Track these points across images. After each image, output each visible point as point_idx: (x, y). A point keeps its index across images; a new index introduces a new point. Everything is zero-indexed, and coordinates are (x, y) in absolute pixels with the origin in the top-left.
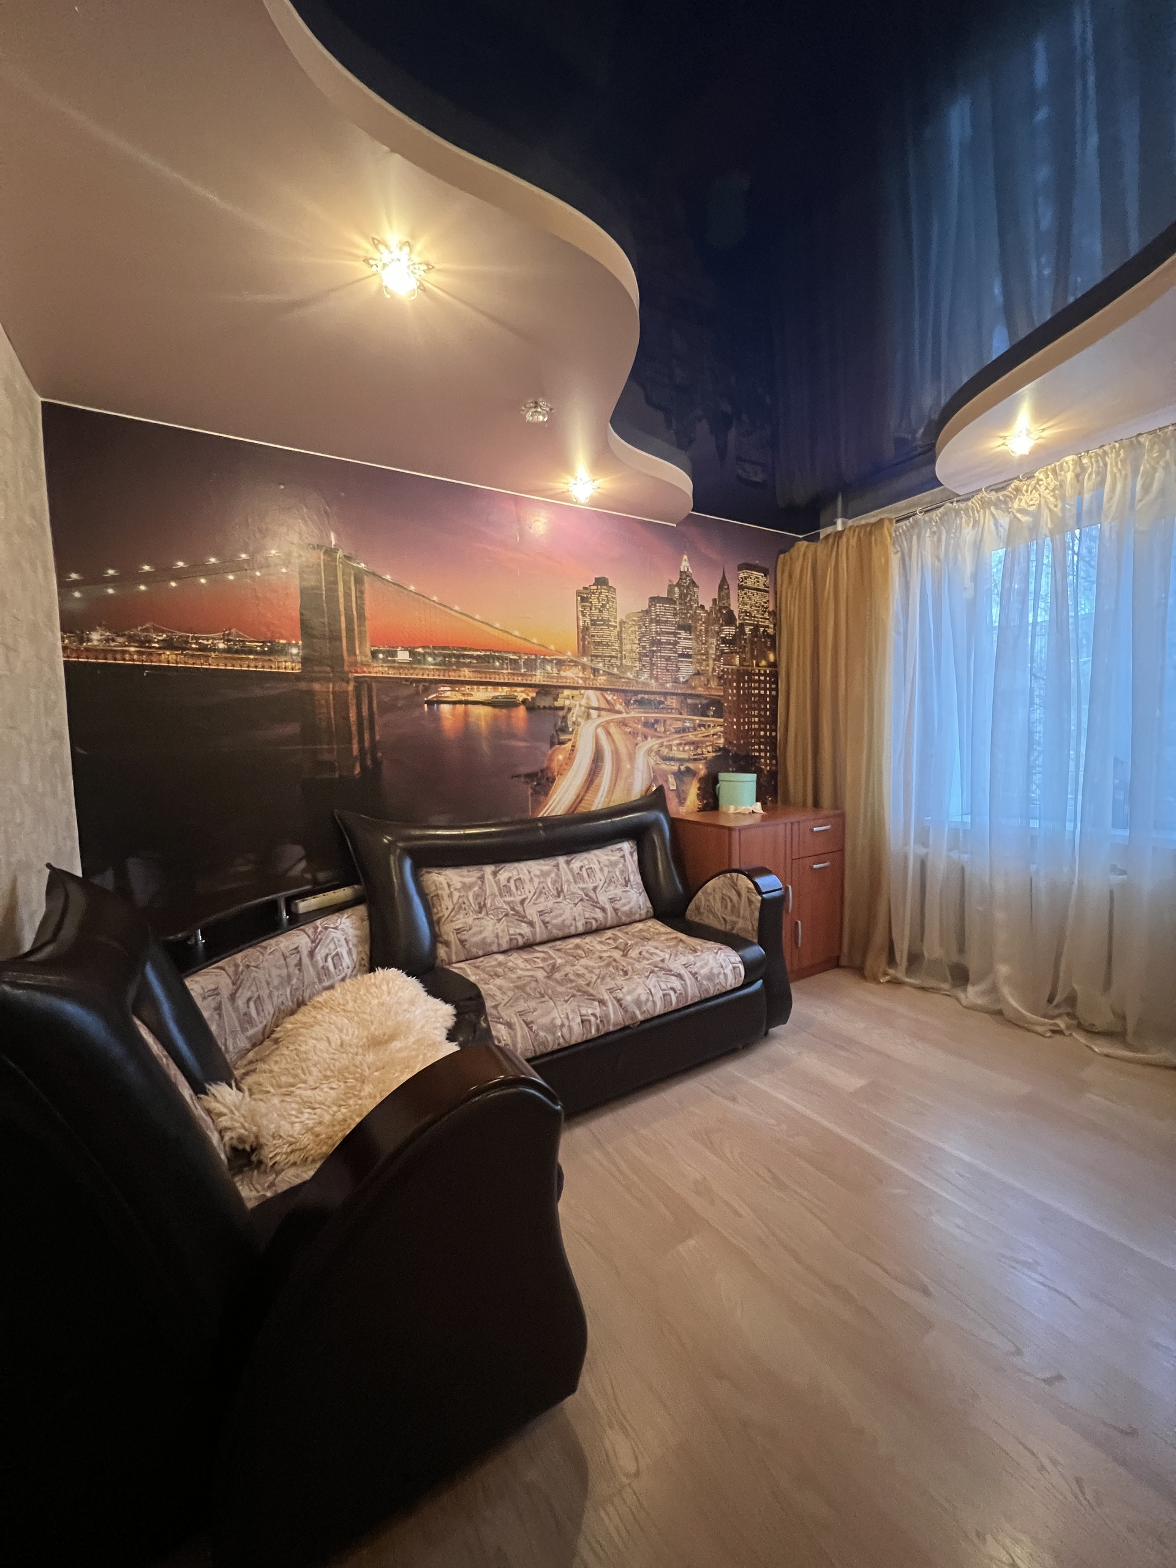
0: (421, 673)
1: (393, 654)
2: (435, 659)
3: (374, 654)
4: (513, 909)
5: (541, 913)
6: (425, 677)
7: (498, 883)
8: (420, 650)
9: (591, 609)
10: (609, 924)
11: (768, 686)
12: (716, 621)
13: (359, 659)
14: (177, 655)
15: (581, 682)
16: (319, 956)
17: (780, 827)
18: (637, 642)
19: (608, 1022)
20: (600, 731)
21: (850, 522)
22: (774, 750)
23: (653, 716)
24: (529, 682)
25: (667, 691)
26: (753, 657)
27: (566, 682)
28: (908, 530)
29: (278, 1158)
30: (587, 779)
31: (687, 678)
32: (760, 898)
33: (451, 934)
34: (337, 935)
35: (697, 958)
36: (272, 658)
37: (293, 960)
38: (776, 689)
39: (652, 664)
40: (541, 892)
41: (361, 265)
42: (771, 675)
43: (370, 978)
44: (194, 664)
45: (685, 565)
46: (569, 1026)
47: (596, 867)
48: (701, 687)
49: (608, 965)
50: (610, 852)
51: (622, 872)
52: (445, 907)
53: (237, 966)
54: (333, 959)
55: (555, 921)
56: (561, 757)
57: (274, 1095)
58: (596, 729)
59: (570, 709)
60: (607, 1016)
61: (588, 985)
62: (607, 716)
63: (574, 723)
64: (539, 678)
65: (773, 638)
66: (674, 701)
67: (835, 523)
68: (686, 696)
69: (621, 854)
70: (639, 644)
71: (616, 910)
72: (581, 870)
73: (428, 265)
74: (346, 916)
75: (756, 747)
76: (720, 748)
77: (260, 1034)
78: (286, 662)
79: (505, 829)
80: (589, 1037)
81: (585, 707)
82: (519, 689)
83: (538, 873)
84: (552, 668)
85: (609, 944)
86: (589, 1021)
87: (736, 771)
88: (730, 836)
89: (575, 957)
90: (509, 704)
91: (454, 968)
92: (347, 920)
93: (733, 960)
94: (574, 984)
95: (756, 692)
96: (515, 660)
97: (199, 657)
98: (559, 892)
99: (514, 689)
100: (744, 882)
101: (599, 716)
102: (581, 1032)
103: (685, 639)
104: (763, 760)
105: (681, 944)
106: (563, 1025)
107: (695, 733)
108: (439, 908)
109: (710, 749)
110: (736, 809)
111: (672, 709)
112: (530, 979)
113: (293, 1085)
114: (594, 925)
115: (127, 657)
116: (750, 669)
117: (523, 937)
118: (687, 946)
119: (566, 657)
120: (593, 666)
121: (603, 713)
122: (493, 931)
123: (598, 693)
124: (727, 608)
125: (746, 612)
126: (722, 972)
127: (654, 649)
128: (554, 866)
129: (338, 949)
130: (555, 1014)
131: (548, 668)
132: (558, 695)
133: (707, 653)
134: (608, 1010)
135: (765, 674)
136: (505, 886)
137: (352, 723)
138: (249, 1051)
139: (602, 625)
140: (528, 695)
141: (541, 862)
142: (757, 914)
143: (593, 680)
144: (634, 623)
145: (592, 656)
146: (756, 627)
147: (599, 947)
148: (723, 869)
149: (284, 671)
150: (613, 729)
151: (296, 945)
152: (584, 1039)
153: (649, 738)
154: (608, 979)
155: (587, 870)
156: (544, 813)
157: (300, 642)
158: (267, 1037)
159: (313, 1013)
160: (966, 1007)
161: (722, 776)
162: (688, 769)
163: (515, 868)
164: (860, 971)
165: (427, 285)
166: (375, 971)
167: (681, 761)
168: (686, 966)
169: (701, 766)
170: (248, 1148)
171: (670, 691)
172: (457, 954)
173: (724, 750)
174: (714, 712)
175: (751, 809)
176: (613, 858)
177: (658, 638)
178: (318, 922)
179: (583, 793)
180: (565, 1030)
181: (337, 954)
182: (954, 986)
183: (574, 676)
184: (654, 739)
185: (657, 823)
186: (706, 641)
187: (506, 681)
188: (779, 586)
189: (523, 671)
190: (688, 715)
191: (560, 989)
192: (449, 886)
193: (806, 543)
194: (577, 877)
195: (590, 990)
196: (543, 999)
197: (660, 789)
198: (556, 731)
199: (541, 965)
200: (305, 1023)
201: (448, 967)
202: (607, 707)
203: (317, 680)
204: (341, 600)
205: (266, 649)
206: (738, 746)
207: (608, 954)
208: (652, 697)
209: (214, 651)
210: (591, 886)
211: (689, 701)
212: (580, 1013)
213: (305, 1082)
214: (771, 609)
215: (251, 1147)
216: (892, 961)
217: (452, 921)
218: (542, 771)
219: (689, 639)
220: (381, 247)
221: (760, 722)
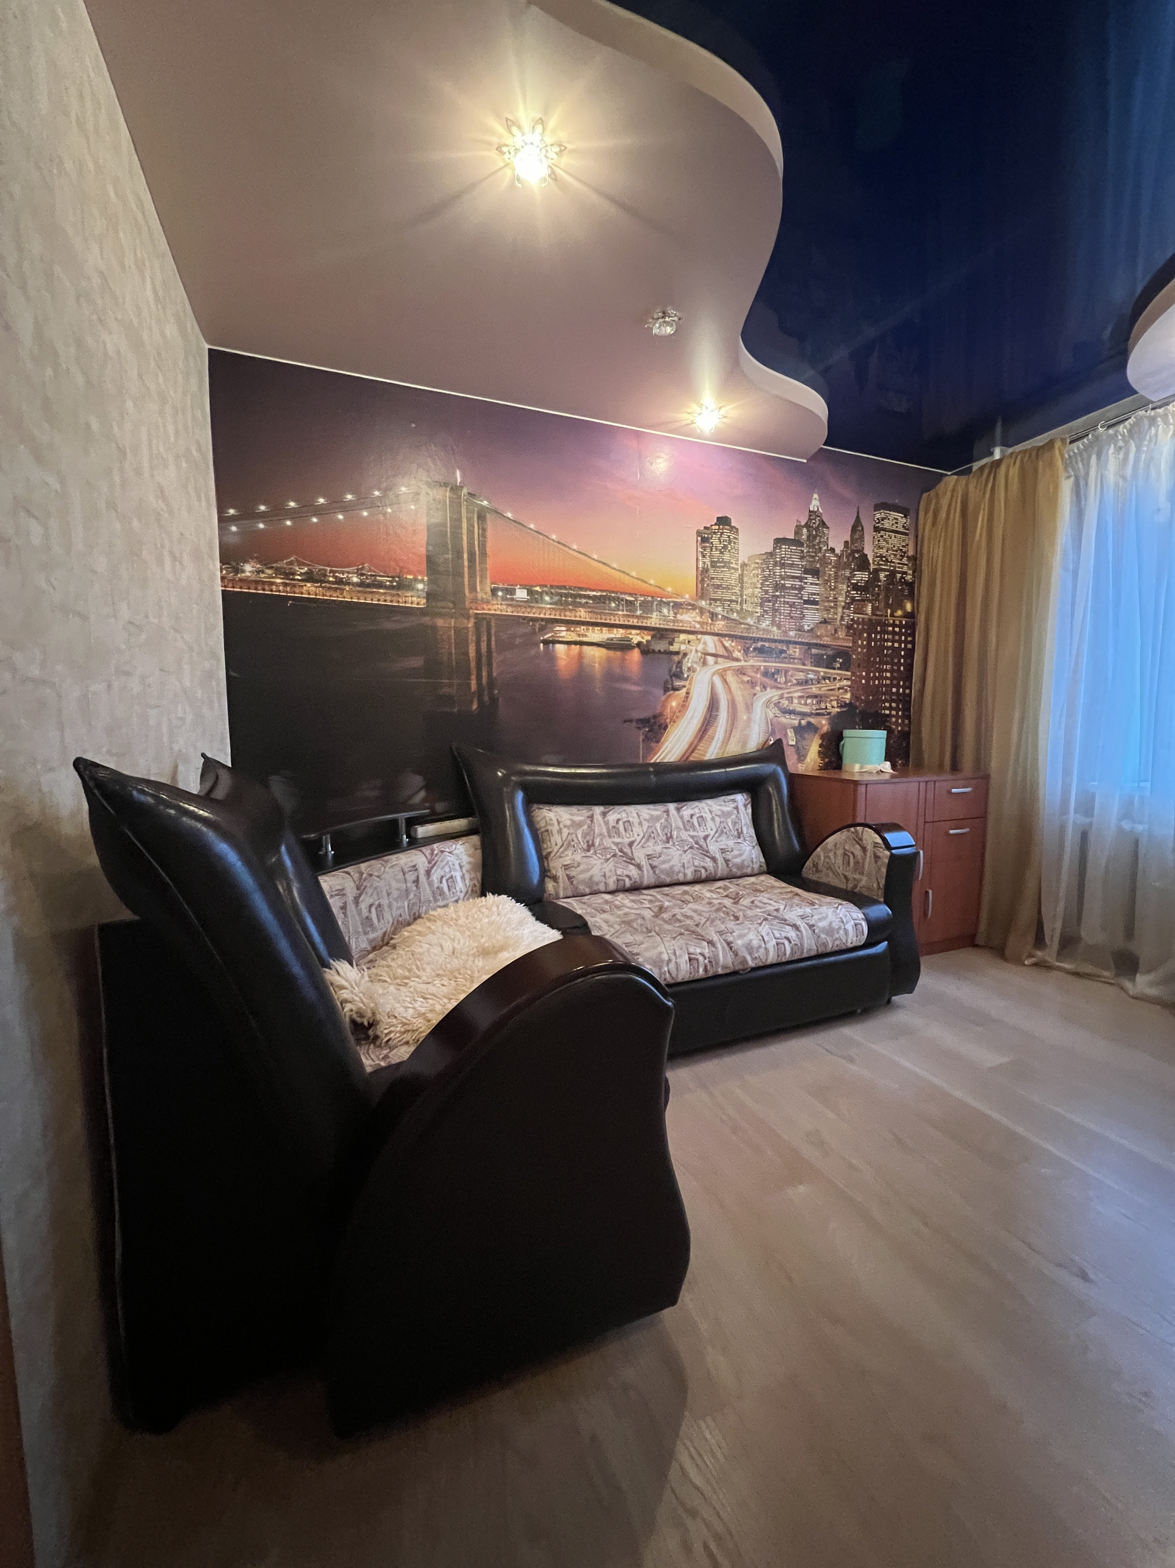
0: (538, 612)
1: (512, 592)
2: (551, 598)
3: (494, 591)
4: (621, 850)
5: (649, 857)
6: (542, 616)
7: (607, 823)
8: (538, 589)
9: (711, 551)
10: (719, 875)
11: (903, 638)
12: (847, 566)
13: (479, 596)
14: (316, 587)
15: (698, 626)
16: (435, 877)
17: (912, 785)
18: (760, 586)
19: (717, 963)
20: (717, 680)
21: (1010, 450)
22: (907, 709)
23: (773, 665)
24: (644, 625)
25: (790, 639)
26: (887, 606)
27: (682, 626)
28: (1086, 450)
29: (392, 1035)
30: (700, 730)
31: (812, 626)
32: (888, 853)
33: (560, 870)
34: (451, 858)
35: (815, 911)
36: (400, 593)
37: (411, 877)
38: (913, 642)
39: (775, 610)
40: (650, 836)
41: (493, 154)
42: (906, 626)
43: (482, 901)
44: (330, 596)
45: (815, 504)
46: (676, 963)
47: (708, 816)
48: (827, 636)
49: (718, 910)
50: (723, 803)
51: (735, 823)
52: (555, 842)
53: (361, 873)
54: (447, 880)
55: (664, 866)
56: (674, 704)
57: (390, 984)
58: (713, 675)
59: (685, 655)
60: (716, 956)
61: (697, 925)
62: (724, 662)
63: (689, 669)
64: (654, 620)
65: (911, 585)
66: (797, 650)
67: (992, 454)
68: (810, 645)
69: (734, 805)
70: (761, 588)
71: (727, 861)
72: (691, 818)
73: (560, 145)
74: (460, 842)
75: (887, 704)
76: (845, 703)
77: (379, 939)
78: (412, 597)
79: (615, 771)
80: (697, 977)
81: (702, 653)
82: (634, 631)
83: (647, 817)
84: (669, 610)
85: (719, 893)
86: (697, 960)
87: (863, 729)
88: (855, 791)
89: (683, 901)
90: (624, 646)
91: (563, 902)
92: (462, 846)
93: (855, 916)
94: (683, 923)
95: (890, 644)
96: (631, 602)
97: (336, 589)
98: (669, 838)
99: (629, 631)
100: (870, 837)
101: (716, 663)
102: (688, 969)
103: (811, 584)
104: (894, 719)
105: (797, 897)
106: (670, 960)
107: (819, 686)
108: (549, 844)
109: (835, 703)
110: (861, 768)
111: (795, 659)
112: (636, 916)
113: (408, 978)
114: (704, 874)
115: (274, 588)
116: (883, 619)
117: (631, 879)
118: (803, 899)
119: (683, 600)
120: (712, 610)
121: (720, 660)
122: (601, 869)
123: (716, 638)
124: (861, 551)
125: (881, 557)
126: (843, 927)
127: (778, 594)
128: (664, 812)
129: (453, 873)
130: (662, 948)
131: (665, 611)
132: (673, 639)
133: (835, 600)
134: (718, 952)
135: (901, 626)
136: (614, 827)
137: (471, 659)
138: (369, 953)
139: (723, 567)
140: (643, 638)
141: (651, 806)
142: (884, 870)
143: (711, 624)
144: (757, 566)
145: (711, 599)
146: (893, 574)
147: (708, 895)
148: (849, 823)
149: (409, 605)
150: (730, 678)
151: (413, 864)
152: (691, 979)
153: (768, 689)
154: (718, 922)
155: (698, 818)
156: (657, 758)
157: (426, 578)
158: (384, 943)
159: (428, 924)
160: (1133, 997)
161: (847, 733)
162: (809, 723)
163: (624, 810)
164: (1000, 952)
165: (558, 171)
166: (486, 896)
167: (804, 715)
168: (803, 917)
169: (824, 722)
170: (366, 1023)
171: (793, 639)
172: (565, 889)
173: (850, 705)
174: (841, 664)
175: (879, 768)
176: (726, 809)
177: (782, 582)
178: (435, 846)
179: (696, 742)
180: (672, 966)
181: (452, 877)
182: (1117, 975)
183: (690, 619)
184: (774, 690)
185: (774, 777)
186: (835, 587)
187: (622, 623)
188: (920, 527)
189: (639, 613)
190: (812, 666)
191: (667, 927)
192: (559, 823)
193: (956, 477)
194: (688, 825)
195: (698, 930)
196: (650, 934)
197: (779, 742)
198: (671, 677)
199: (648, 906)
200: (419, 931)
201: (555, 901)
202: (725, 654)
203: (440, 615)
204: (465, 537)
205: (395, 584)
206: (867, 702)
207: (719, 901)
208: (773, 645)
209: (348, 584)
210: (702, 834)
211: (814, 651)
212: (688, 950)
213: (418, 977)
214: (911, 553)
215: (369, 1023)
216: (1039, 941)
217: (560, 857)
218: (655, 717)
219: (817, 584)
220: (514, 130)
221: (892, 679)
